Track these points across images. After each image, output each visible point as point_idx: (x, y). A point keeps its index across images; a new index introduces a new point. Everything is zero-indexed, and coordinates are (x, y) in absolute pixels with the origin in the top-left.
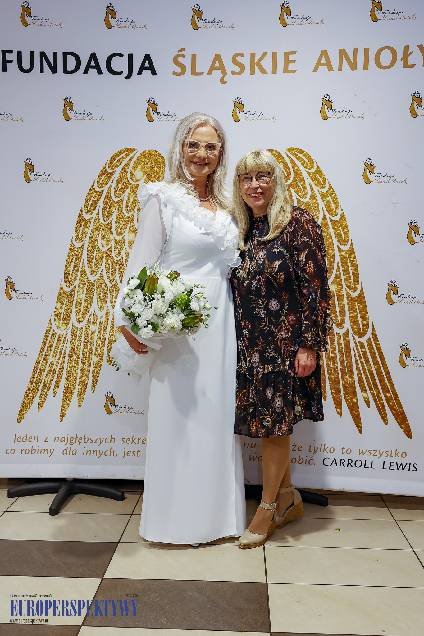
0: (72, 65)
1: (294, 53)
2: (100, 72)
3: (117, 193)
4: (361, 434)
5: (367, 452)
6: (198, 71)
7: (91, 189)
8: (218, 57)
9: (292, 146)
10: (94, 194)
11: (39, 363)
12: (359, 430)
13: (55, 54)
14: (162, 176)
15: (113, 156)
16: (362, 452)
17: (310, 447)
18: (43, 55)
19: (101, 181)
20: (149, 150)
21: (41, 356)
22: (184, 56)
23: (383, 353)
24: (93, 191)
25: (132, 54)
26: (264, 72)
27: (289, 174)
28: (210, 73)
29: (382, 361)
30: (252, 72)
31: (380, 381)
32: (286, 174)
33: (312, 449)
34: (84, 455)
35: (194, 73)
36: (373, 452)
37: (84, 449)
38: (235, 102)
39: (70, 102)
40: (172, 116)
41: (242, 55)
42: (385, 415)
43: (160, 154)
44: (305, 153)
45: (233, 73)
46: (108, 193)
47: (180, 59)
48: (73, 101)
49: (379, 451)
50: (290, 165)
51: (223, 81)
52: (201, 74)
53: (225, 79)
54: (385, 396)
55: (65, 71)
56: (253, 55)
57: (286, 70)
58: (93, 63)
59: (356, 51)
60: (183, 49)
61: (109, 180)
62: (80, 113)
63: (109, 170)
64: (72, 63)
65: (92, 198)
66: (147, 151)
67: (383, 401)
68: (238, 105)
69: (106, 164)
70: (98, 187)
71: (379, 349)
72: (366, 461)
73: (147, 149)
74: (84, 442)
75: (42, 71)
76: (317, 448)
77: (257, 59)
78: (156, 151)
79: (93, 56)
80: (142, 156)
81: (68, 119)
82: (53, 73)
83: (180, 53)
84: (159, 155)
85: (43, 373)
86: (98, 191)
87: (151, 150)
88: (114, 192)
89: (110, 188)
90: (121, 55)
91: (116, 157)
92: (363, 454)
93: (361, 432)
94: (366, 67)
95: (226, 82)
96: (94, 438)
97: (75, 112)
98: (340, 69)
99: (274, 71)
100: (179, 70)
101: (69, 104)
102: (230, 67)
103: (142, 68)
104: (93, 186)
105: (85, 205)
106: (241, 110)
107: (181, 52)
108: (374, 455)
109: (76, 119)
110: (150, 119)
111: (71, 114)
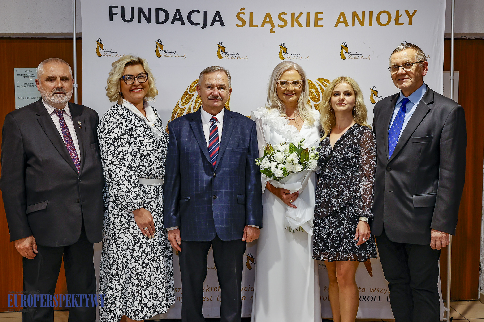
1: (322, 13)
2: (183, 23)
3: (196, 109)
5: (376, 290)
6: (254, 24)
7: (176, 107)
8: (268, 15)
9: (321, 78)
10: (179, 110)
12: (370, 274)
13: (149, 10)
15: (193, 83)
16: (372, 290)
18: (141, 10)
19: (184, 101)
22: (244, 14)
24: (178, 108)
25: (207, 11)
26: (301, 26)
27: (319, 96)
28: (263, 26)
30: (293, 26)
32: (317, 97)
35: (252, 25)
36: (380, 290)
38: (281, 46)
40: (236, 55)
41: (286, 14)
44: (330, 82)
45: (279, 26)
46: (189, 109)
47: (241, 16)
48: (163, 43)
49: (385, 289)
50: (320, 90)
51: (272, 32)
52: (257, 26)
53: (274, 30)
55: (157, 22)
56: (293, 14)
57: (316, 25)
58: (178, 17)
59: (363, 13)
60: (244, 9)
61: (190, 100)
62: (168, 52)
63: (190, 93)
64: (162, 16)
65: (177, 113)
68: (283, 48)
69: (187, 89)
70: (182, 105)
72: (375, 296)
75: (140, 21)
77: (296, 17)
79: (178, 12)
81: (159, 56)
82: (148, 23)
83: (241, 11)
86: (181, 108)
88: (194, 109)
89: (190, 105)
90: (199, 12)
91: (195, 84)
92: (373, 292)
93: (371, 276)
94: (371, 24)
95: (274, 32)
96: (178, 289)
97: (164, 51)
98: (353, 25)
99: (308, 25)
100: (241, 23)
101: (160, 45)
102: (277, 21)
103: (214, 21)
104: (178, 104)
105: (172, 118)
106: (285, 52)
108: (381, 292)
109: (165, 56)
110: (220, 57)
111: (161, 53)
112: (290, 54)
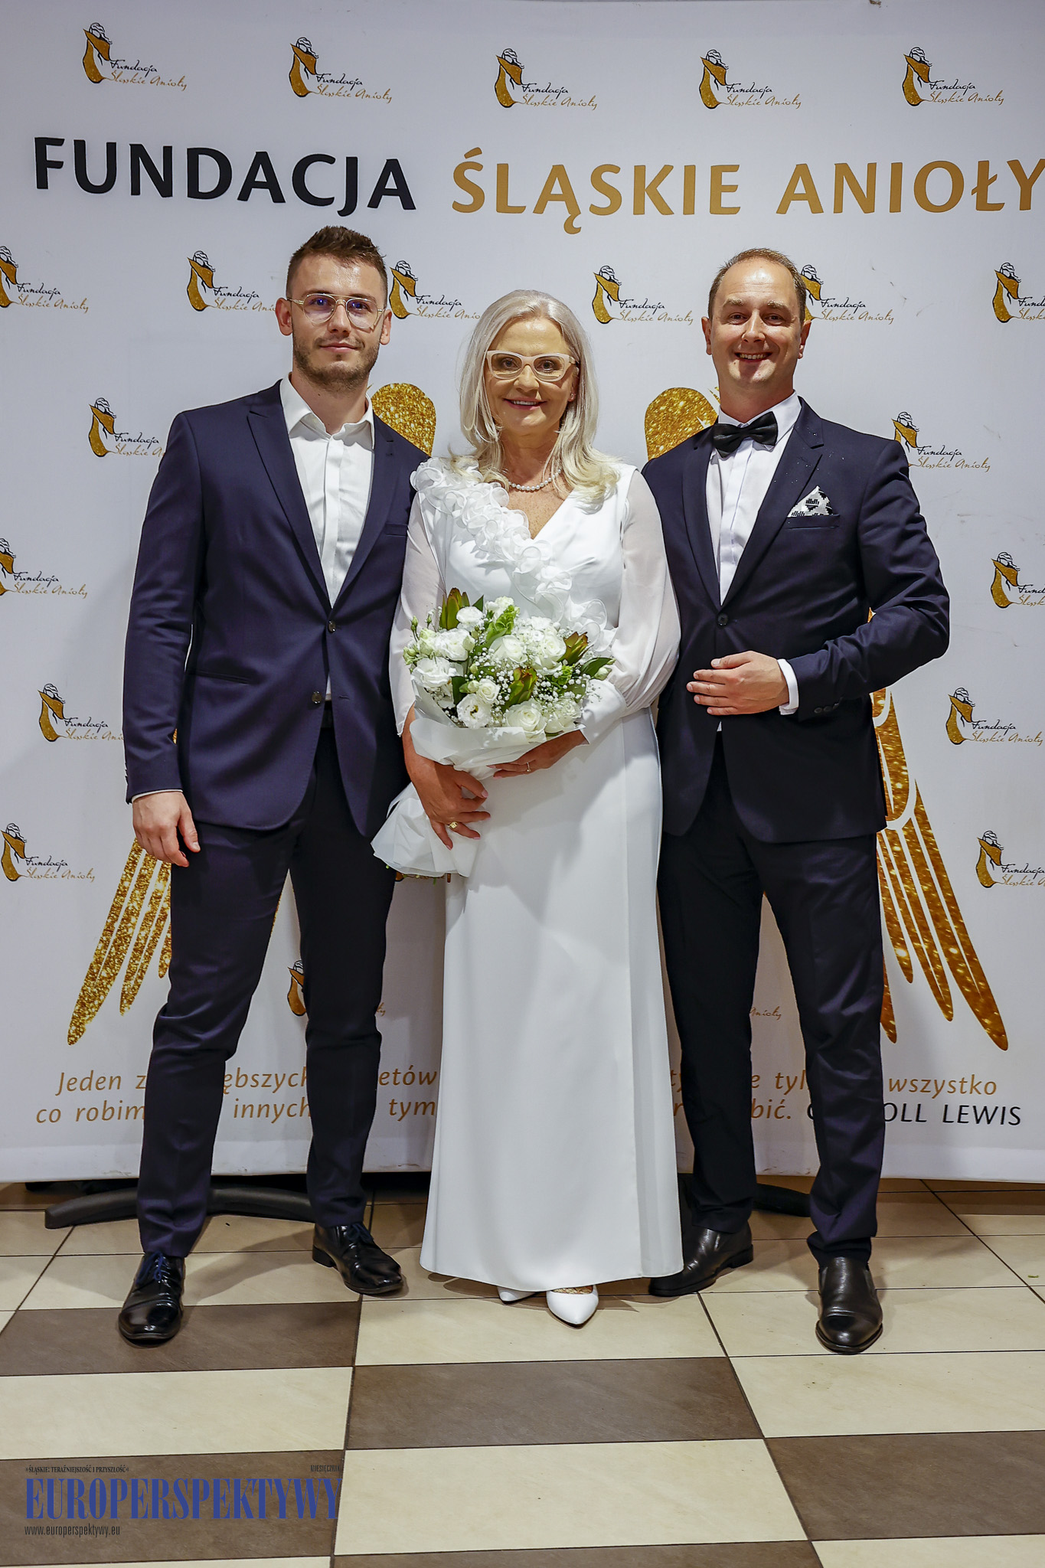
0: (209, 178)
1: (734, 168)
2: (278, 197)
4: (895, 1042)
5: (909, 1086)
6: (512, 202)
8: (558, 172)
11: (124, 895)
12: (889, 1033)
13: (168, 151)
14: (427, 446)
16: (896, 1085)
17: (779, 1077)
18: (138, 152)
20: (396, 385)
21: (129, 877)
22: (478, 167)
23: (939, 856)
25: (355, 159)
26: (664, 209)
28: (540, 208)
29: (939, 873)
30: (639, 209)
31: (935, 919)
33: (783, 1082)
34: (235, 1116)
35: (503, 206)
36: (920, 1085)
37: (237, 1103)
38: (599, 278)
39: (204, 266)
40: (452, 305)
41: (615, 169)
42: (947, 996)
43: (424, 394)
45: (594, 209)
47: (469, 174)
48: (211, 263)
49: (936, 1081)
51: (570, 228)
52: (520, 210)
53: (576, 224)
54: (948, 954)
55: (194, 192)
56: (640, 171)
57: (716, 208)
58: (261, 177)
59: (872, 168)
60: (477, 151)
62: (229, 294)
64: (209, 174)
66: (392, 387)
67: (941, 964)
68: (606, 284)
71: (932, 846)
72: (905, 1105)
73: (391, 382)
74: (237, 1086)
75: (136, 190)
76: (794, 1080)
77: (649, 179)
78: (414, 387)
79: (262, 159)
80: (379, 398)
81: (200, 306)
82: (163, 196)
83: (470, 160)
84: (421, 396)
85: (133, 920)
87: (400, 384)
90: (330, 160)
92: (899, 1090)
94: (895, 206)
95: (578, 230)
96: (261, 1075)
97: (217, 291)
98: (838, 208)
99: (689, 208)
100: (467, 199)
101: (202, 271)
102: (586, 195)
103: (380, 191)
106: (614, 296)
107: (472, 159)
108: (922, 1091)
109: (219, 306)
110: (400, 310)
111: (207, 296)
112: (629, 303)
